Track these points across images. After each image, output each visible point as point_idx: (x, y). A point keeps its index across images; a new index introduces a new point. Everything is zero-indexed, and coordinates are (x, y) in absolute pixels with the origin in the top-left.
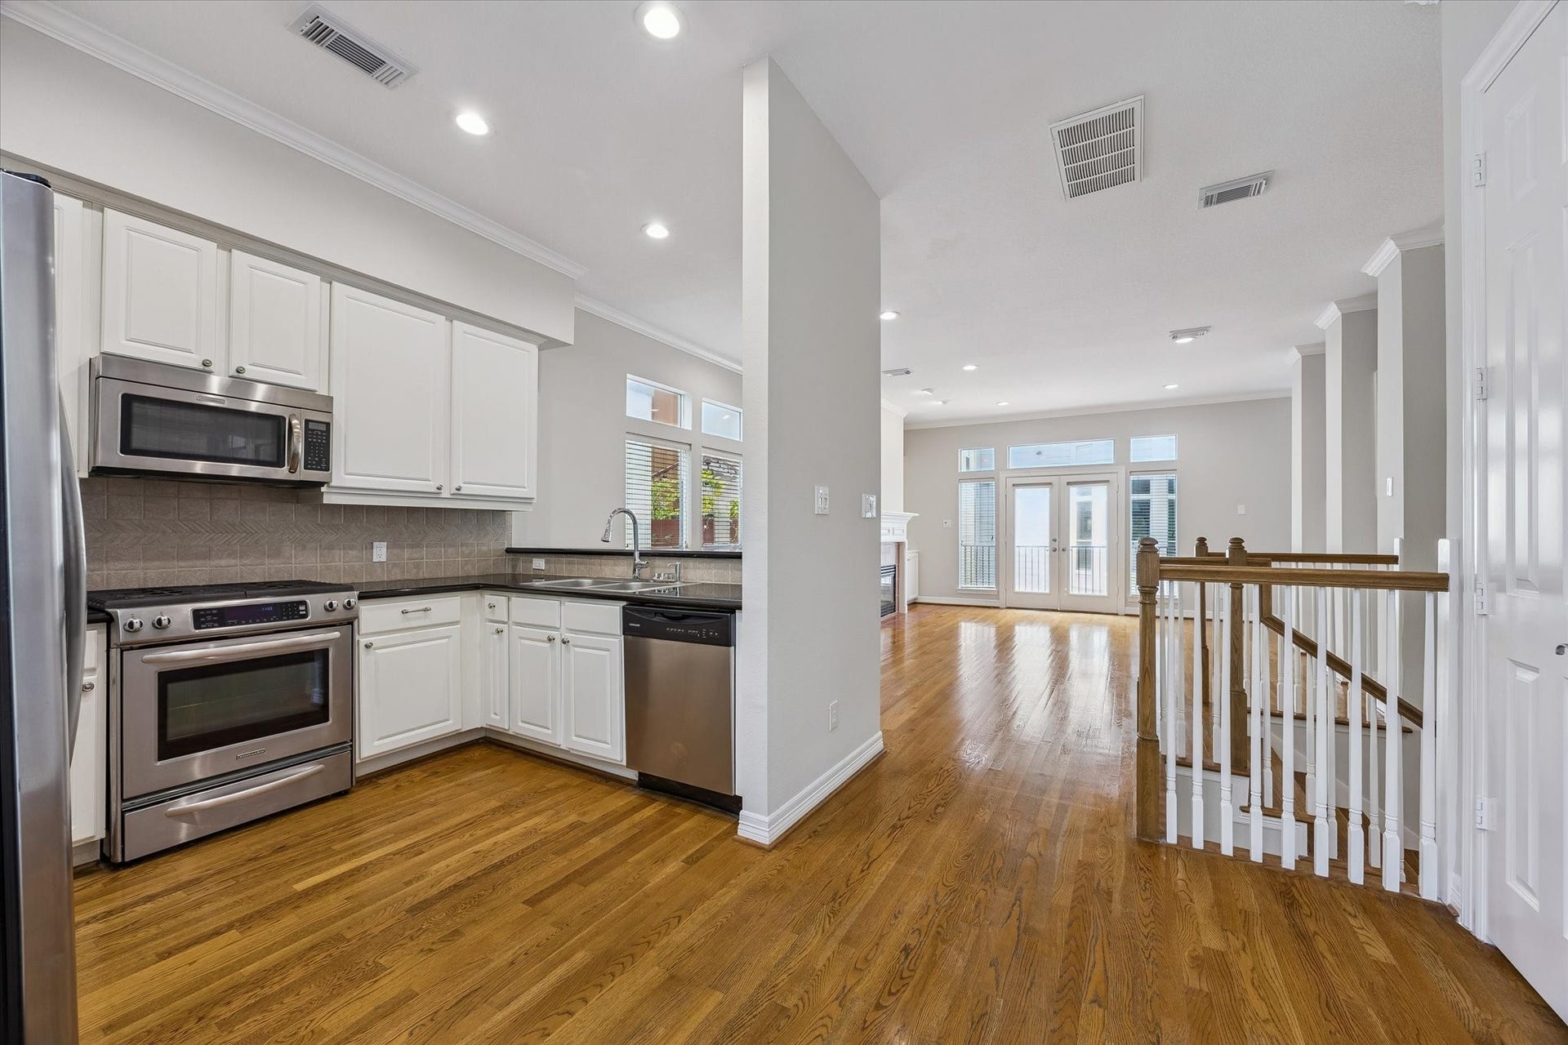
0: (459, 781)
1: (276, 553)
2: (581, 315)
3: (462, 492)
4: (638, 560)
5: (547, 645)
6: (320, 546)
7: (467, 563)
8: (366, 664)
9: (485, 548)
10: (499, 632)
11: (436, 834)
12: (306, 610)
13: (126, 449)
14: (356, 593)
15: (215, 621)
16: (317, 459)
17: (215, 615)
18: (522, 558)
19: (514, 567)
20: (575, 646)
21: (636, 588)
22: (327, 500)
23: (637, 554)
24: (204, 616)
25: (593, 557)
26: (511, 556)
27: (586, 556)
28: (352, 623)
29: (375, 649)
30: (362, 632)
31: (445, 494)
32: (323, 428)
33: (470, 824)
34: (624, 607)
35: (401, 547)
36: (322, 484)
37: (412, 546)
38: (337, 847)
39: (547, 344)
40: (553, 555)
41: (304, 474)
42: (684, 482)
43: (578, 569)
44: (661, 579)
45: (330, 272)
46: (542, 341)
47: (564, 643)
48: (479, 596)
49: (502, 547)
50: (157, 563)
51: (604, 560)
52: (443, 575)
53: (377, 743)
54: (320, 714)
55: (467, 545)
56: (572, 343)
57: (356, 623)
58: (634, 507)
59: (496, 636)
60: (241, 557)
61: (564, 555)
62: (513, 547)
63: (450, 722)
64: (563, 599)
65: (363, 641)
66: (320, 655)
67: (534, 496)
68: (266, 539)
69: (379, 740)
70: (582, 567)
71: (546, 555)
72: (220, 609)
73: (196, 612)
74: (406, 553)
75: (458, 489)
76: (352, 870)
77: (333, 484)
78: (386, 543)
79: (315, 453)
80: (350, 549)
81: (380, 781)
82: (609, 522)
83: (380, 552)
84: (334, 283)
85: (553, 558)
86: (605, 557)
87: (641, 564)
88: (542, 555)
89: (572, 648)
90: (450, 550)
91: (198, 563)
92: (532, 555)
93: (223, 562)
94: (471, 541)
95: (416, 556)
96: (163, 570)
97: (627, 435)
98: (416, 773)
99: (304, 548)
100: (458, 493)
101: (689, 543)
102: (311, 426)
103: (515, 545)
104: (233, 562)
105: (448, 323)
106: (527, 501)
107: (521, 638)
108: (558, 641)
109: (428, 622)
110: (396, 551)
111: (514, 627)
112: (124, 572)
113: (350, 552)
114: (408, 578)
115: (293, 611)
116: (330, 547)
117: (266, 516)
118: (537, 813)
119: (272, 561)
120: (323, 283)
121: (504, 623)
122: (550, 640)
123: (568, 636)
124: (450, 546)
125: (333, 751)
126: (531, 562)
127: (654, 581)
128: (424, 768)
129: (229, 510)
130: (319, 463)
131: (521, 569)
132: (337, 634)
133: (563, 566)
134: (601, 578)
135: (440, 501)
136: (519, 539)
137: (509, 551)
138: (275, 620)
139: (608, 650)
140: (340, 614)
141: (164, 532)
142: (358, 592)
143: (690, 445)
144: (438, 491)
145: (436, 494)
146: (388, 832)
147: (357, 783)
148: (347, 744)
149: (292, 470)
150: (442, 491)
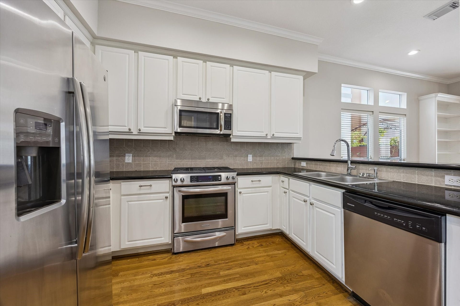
0: (268, 253)
1: (221, 158)
2: (320, 63)
3: (274, 136)
4: (350, 165)
5: (304, 203)
6: (233, 156)
7: (278, 163)
8: (240, 199)
9: (284, 157)
10: (285, 193)
11: (253, 284)
12: (221, 178)
13: (180, 126)
14: (236, 173)
15: (196, 180)
16: (228, 126)
17: (195, 178)
18: (297, 161)
19: (295, 165)
20: (316, 207)
21: (349, 182)
22: (233, 140)
23: (349, 162)
24: (193, 178)
25: (325, 162)
26: (294, 161)
27: (323, 162)
28: (234, 184)
29: (243, 194)
30: (239, 187)
31: (269, 137)
32: (229, 115)
33: (267, 284)
34: (343, 193)
35: (257, 157)
36: (230, 135)
37: (260, 156)
38: (222, 273)
39: (307, 75)
40: (309, 161)
41: (224, 132)
42: (370, 129)
43: (320, 167)
44: (365, 176)
45: (232, 62)
46: (304, 74)
47: (311, 204)
48: (279, 177)
49: (290, 157)
50: (194, 160)
51: (332, 164)
52: (270, 167)
53: (243, 228)
54: (224, 216)
55: (278, 156)
56: (317, 72)
57: (236, 184)
58: (347, 138)
59: (284, 194)
60: (213, 159)
61: (314, 161)
62: (294, 157)
63: (268, 225)
64: (311, 183)
65: (239, 191)
66: (225, 195)
67: (302, 137)
68: (219, 153)
69: (244, 227)
70: (321, 167)
71: (306, 161)
72: (198, 176)
73: (191, 177)
74: (258, 158)
75: (273, 135)
76: (220, 291)
77: (233, 135)
78: (252, 155)
79: (227, 124)
80: (241, 157)
81: (245, 243)
82: (334, 146)
83: (250, 158)
84: (234, 66)
85: (309, 162)
86: (332, 163)
87: (352, 168)
88: (305, 160)
89: (315, 208)
90: (272, 158)
91: (203, 160)
92: (301, 160)
93: (209, 160)
94: (279, 155)
95: (261, 160)
96: (195, 162)
97: (342, 110)
98: (255, 243)
99: (229, 156)
100: (273, 137)
101: (372, 157)
102: (226, 115)
103: (295, 156)
104: (211, 160)
105: (270, 73)
106: (299, 139)
107: (293, 197)
108: (308, 203)
109: (260, 186)
110: (255, 158)
111: (291, 192)
112: (187, 162)
113: (241, 158)
114: (258, 167)
115: (217, 178)
116: (236, 156)
117: (218, 146)
118: (296, 291)
119: (221, 161)
120: (231, 67)
121: (288, 189)
122: (305, 201)
123: (313, 201)
124: (273, 156)
125: (229, 229)
126: (301, 163)
127: (360, 177)
128: (258, 241)
129: (211, 144)
130: (228, 127)
131: (297, 166)
132: (230, 188)
133: (313, 166)
134: (330, 173)
135: (266, 140)
136: (296, 155)
137: (293, 159)
138: (212, 181)
139: (334, 214)
140: (231, 181)
141: (195, 151)
142: (237, 173)
143: (373, 112)
144: (266, 136)
145: (266, 137)
146: (238, 273)
147: (237, 241)
148: (233, 228)
149: (221, 131)
150: (267, 136)
